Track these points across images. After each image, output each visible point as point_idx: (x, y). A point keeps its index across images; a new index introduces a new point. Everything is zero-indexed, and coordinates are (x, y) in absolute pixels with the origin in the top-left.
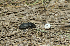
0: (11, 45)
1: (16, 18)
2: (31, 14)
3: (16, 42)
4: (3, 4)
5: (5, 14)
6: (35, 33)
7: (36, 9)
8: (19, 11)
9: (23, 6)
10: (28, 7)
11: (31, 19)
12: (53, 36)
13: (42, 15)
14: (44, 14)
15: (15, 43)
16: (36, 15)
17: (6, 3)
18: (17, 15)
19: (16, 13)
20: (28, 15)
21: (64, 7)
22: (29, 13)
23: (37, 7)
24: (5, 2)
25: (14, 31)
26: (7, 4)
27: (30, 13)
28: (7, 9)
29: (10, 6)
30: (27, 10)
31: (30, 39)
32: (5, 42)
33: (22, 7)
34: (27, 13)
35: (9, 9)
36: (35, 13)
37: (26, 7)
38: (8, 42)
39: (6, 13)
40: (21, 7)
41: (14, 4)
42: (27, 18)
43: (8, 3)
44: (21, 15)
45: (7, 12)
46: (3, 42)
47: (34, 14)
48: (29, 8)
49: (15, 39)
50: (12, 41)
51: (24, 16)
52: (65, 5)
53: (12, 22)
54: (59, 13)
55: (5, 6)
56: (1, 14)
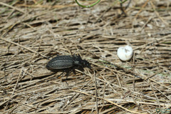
0: (41, 98)
1: (55, 35)
2: (89, 25)
3: (55, 91)
5: (28, 25)
6: (99, 70)
7: (102, 12)
8: (62, 18)
9: (71, 5)
11: (89, 36)
13: (116, 26)
14: (121, 24)
15: (50, 93)
16: (102, 26)
18: (57, 26)
19: (55, 21)
20: (82, 27)
22: (85, 22)
23: (105, 8)
27: (89, 22)
28: (33, 13)
29: (41, 6)
30: (81, 14)
31: (85, 84)
32: (28, 92)
33: (69, 8)
34: (81, 23)
35: (38, 13)
36: (101, 21)
38: (34, 92)
39: (31, 23)
40: (66, 8)
42: (81, 35)
44: (67, 28)
46: (24, 93)
47: (96, 25)
48: (85, 11)
49: (52, 83)
50: (43, 88)
51: (72, 29)
53: (45, 43)
54: (158, 21)
55: (29, 6)
56: (19, 24)
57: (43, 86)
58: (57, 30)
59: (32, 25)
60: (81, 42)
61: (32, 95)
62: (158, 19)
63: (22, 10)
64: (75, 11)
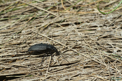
0: (68, 80)
1: (79, 33)
2: (104, 27)
3: (78, 75)
4: (57, 7)
5: (59, 25)
6: (112, 62)
7: (115, 18)
8: (85, 21)
9: (91, 12)
11: (104, 35)
15: (75, 76)
16: (114, 29)
17: (62, 6)
18: (80, 27)
19: (79, 23)
20: (99, 29)
22: (101, 25)
23: (116, 16)
24: (60, 4)
26: (63, 7)
27: (104, 25)
28: (63, 16)
29: (69, 12)
30: (98, 19)
31: (101, 71)
32: (58, 74)
33: (90, 14)
34: (98, 26)
35: (67, 17)
36: (113, 25)
37: (98, 13)
38: (62, 74)
39: (61, 24)
40: (87, 14)
41: (77, 8)
43: (65, 5)
44: (88, 29)
45: (64, 21)
46: (55, 75)
47: (110, 27)
48: (101, 17)
49: (76, 69)
50: (69, 73)
51: (92, 30)
53: (72, 39)
55: (60, 11)
56: (52, 24)
57: (69, 71)
58: (80, 30)
59: (62, 25)
60: (98, 40)
61: (61, 77)
63: (55, 14)
64: (94, 17)
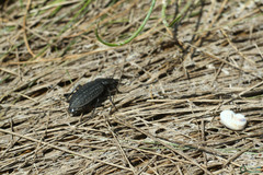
2: (124, 81)
4: (17, 53)
6: (146, 159)
8: (80, 75)
9: (92, 51)
10: (110, 52)
12: (216, 163)
13: (169, 78)
14: (176, 74)
17: (27, 49)
19: (68, 83)
21: (255, 31)
23: (148, 49)
24: (23, 45)
25: (63, 162)
26: (30, 51)
27: (123, 77)
28: (31, 74)
29: (43, 60)
30: (109, 65)
33: (89, 58)
35: (39, 73)
36: (143, 73)
37: (106, 52)
39: (29, 91)
40: (84, 59)
41: (59, 48)
43: (33, 46)
45: (35, 84)
47: (136, 80)
48: (115, 58)
52: (257, 24)
53: (55, 123)
54: (236, 60)
55: (24, 63)
56: (9, 96)
59: (30, 95)
62: (237, 57)
63: (12, 71)
64: (99, 61)
